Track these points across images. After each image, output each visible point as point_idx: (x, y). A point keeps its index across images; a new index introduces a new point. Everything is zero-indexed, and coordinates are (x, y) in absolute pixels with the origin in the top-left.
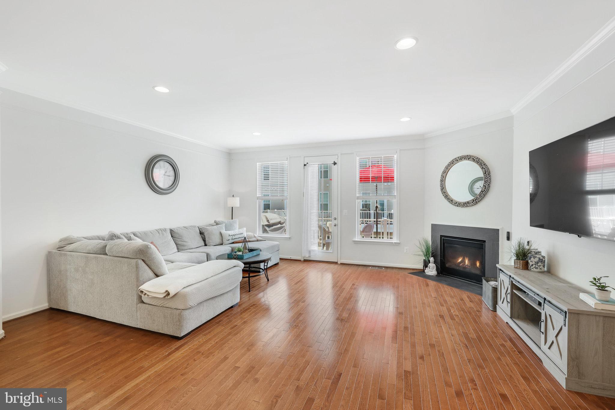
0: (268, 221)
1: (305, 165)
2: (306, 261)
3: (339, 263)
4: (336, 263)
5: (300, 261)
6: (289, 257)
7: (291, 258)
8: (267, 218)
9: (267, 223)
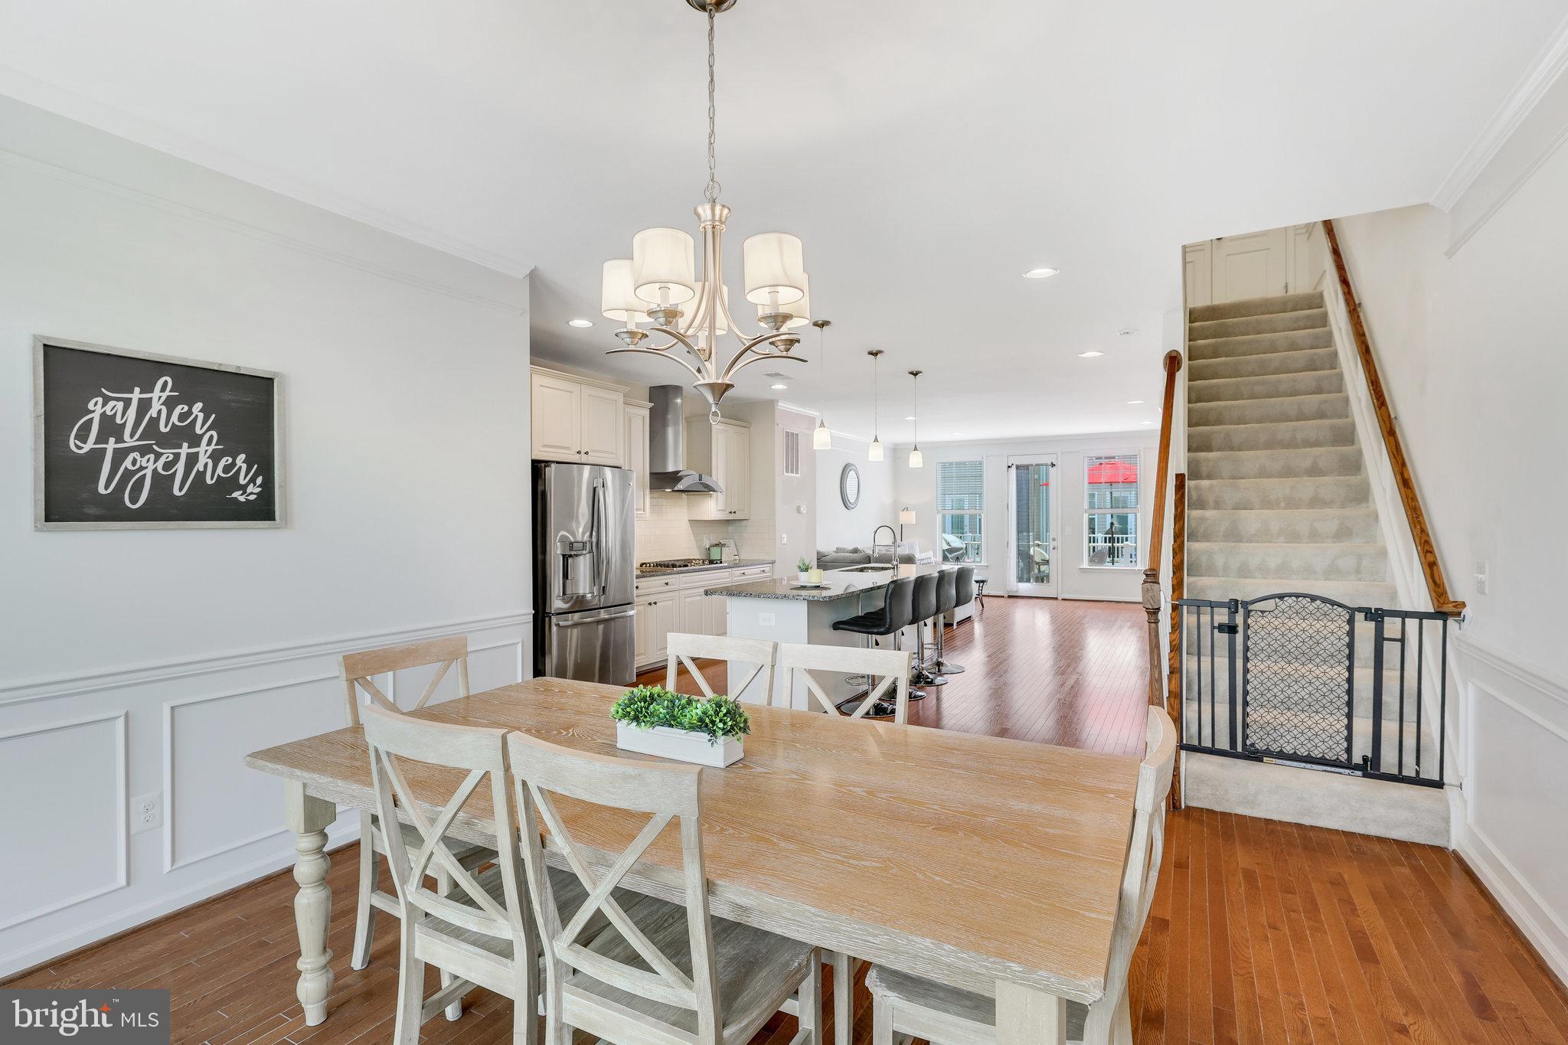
0: (948, 544)
1: (1009, 467)
2: (1010, 597)
3: (1060, 598)
4: (1056, 599)
5: (1003, 597)
8: (946, 541)
9: (948, 547)
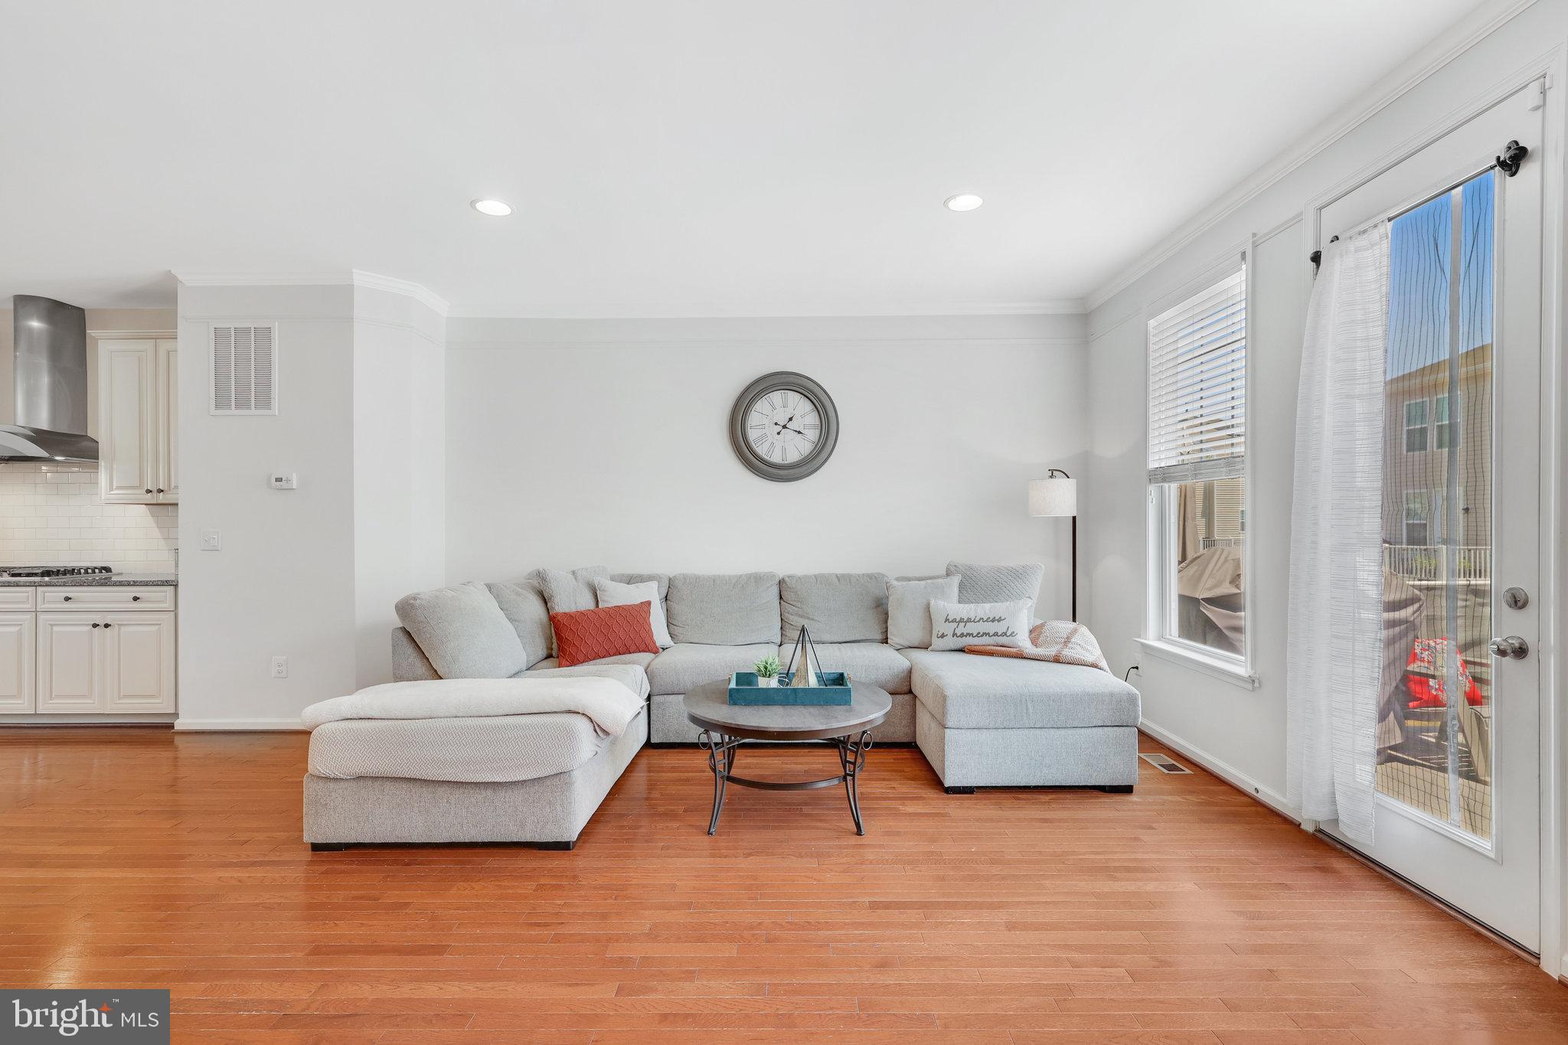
6: (1251, 782)
7: (1257, 790)
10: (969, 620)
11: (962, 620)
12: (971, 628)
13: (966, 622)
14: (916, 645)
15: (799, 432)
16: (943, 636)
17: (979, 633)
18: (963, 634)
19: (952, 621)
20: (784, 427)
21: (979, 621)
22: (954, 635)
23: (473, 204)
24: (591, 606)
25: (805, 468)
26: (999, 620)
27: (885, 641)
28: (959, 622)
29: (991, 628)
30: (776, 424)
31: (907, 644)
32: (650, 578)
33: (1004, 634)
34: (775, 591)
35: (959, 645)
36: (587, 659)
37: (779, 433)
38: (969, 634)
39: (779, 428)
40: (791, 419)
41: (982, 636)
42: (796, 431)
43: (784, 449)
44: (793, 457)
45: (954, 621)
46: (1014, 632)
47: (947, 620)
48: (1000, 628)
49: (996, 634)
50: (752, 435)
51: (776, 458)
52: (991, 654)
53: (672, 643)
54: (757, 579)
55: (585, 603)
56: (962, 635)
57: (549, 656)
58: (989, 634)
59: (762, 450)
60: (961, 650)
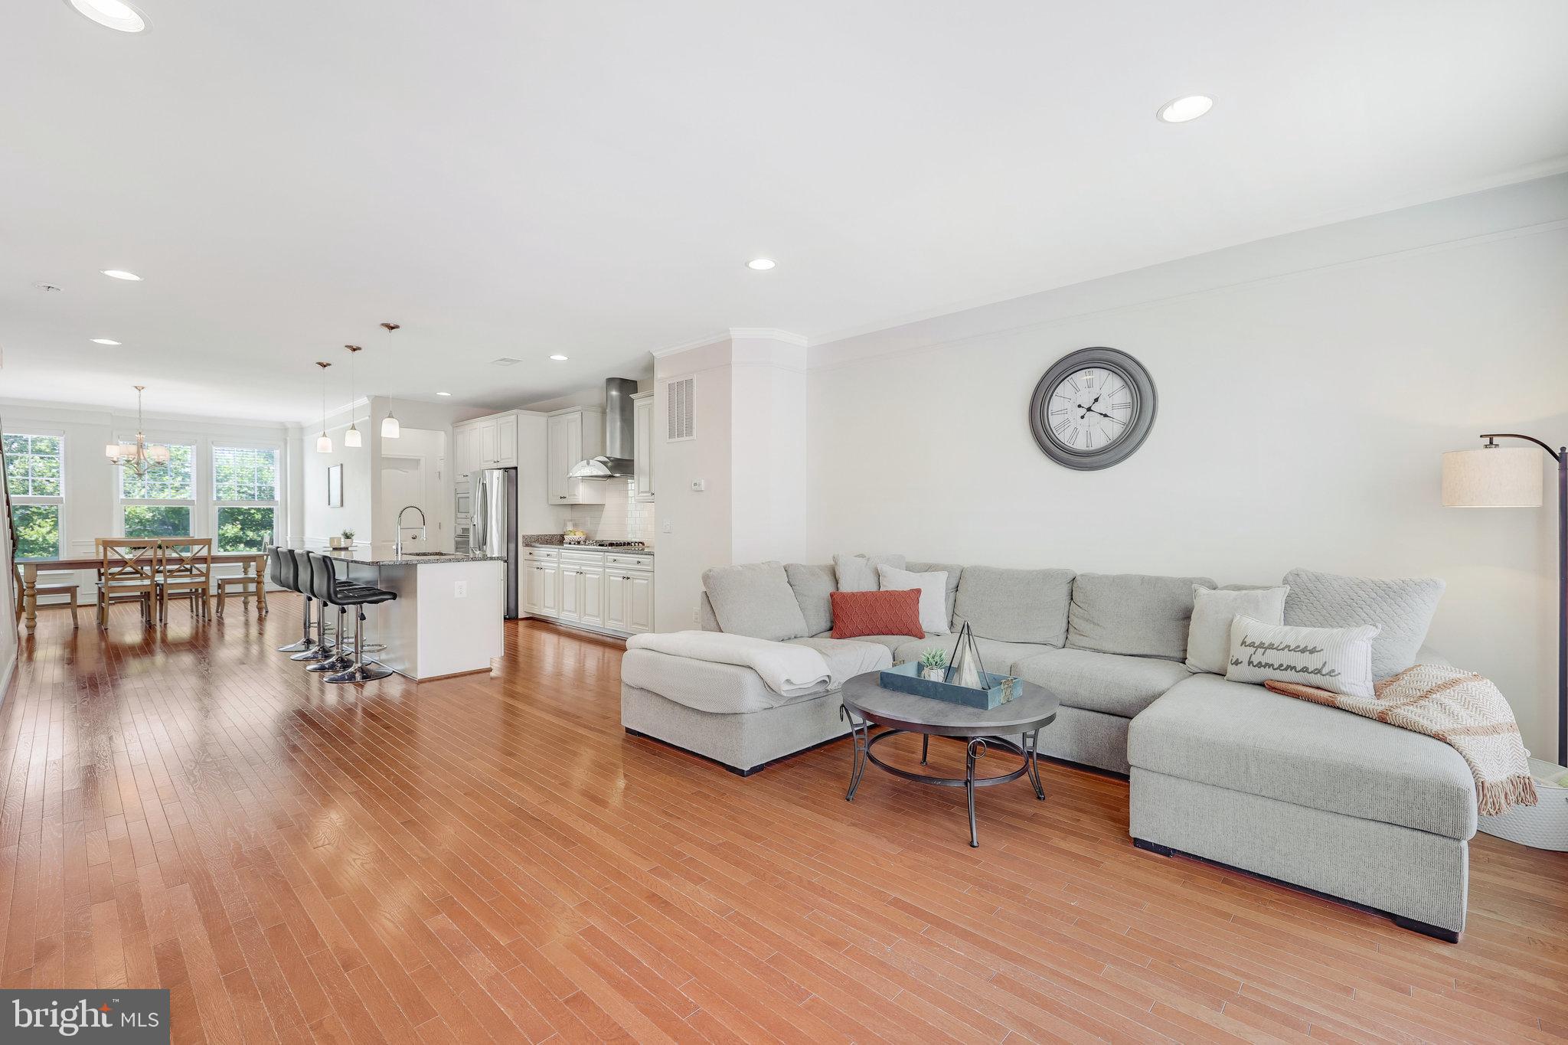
10: (1271, 647)
11: (1261, 645)
12: (1271, 657)
13: (1266, 648)
14: (1216, 671)
15: (1105, 416)
16: (1237, 663)
17: (1281, 665)
18: (1260, 663)
19: (1249, 645)
20: (1089, 409)
21: (1283, 649)
22: (1250, 663)
23: (747, 264)
24: (873, 588)
25: (1112, 453)
26: (1312, 652)
27: (1183, 661)
28: (1257, 647)
29: (1300, 660)
30: (1080, 406)
31: (1205, 668)
32: (943, 568)
33: (1318, 671)
34: (1064, 590)
35: (1259, 679)
36: (852, 635)
37: (1082, 417)
38: (1267, 665)
39: (1083, 411)
40: (1096, 400)
41: (1286, 669)
42: (1101, 414)
43: (1089, 435)
44: (1099, 442)
45: (1252, 645)
46: (1333, 671)
47: (1243, 643)
48: (1312, 662)
49: (1305, 670)
50: (1054, 421)
51: (1080, 445)
52: (1296, 696)
53: (948, 632)
54: (1047, 576)
55: (868, 585)
56: (1259, 665)
57: (831, 629)
58: (1294, 668)
59: (1064, 437)
60: (1262, 685)
